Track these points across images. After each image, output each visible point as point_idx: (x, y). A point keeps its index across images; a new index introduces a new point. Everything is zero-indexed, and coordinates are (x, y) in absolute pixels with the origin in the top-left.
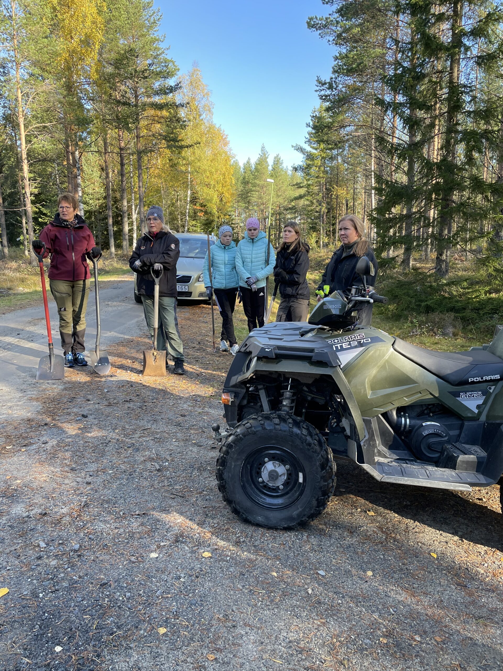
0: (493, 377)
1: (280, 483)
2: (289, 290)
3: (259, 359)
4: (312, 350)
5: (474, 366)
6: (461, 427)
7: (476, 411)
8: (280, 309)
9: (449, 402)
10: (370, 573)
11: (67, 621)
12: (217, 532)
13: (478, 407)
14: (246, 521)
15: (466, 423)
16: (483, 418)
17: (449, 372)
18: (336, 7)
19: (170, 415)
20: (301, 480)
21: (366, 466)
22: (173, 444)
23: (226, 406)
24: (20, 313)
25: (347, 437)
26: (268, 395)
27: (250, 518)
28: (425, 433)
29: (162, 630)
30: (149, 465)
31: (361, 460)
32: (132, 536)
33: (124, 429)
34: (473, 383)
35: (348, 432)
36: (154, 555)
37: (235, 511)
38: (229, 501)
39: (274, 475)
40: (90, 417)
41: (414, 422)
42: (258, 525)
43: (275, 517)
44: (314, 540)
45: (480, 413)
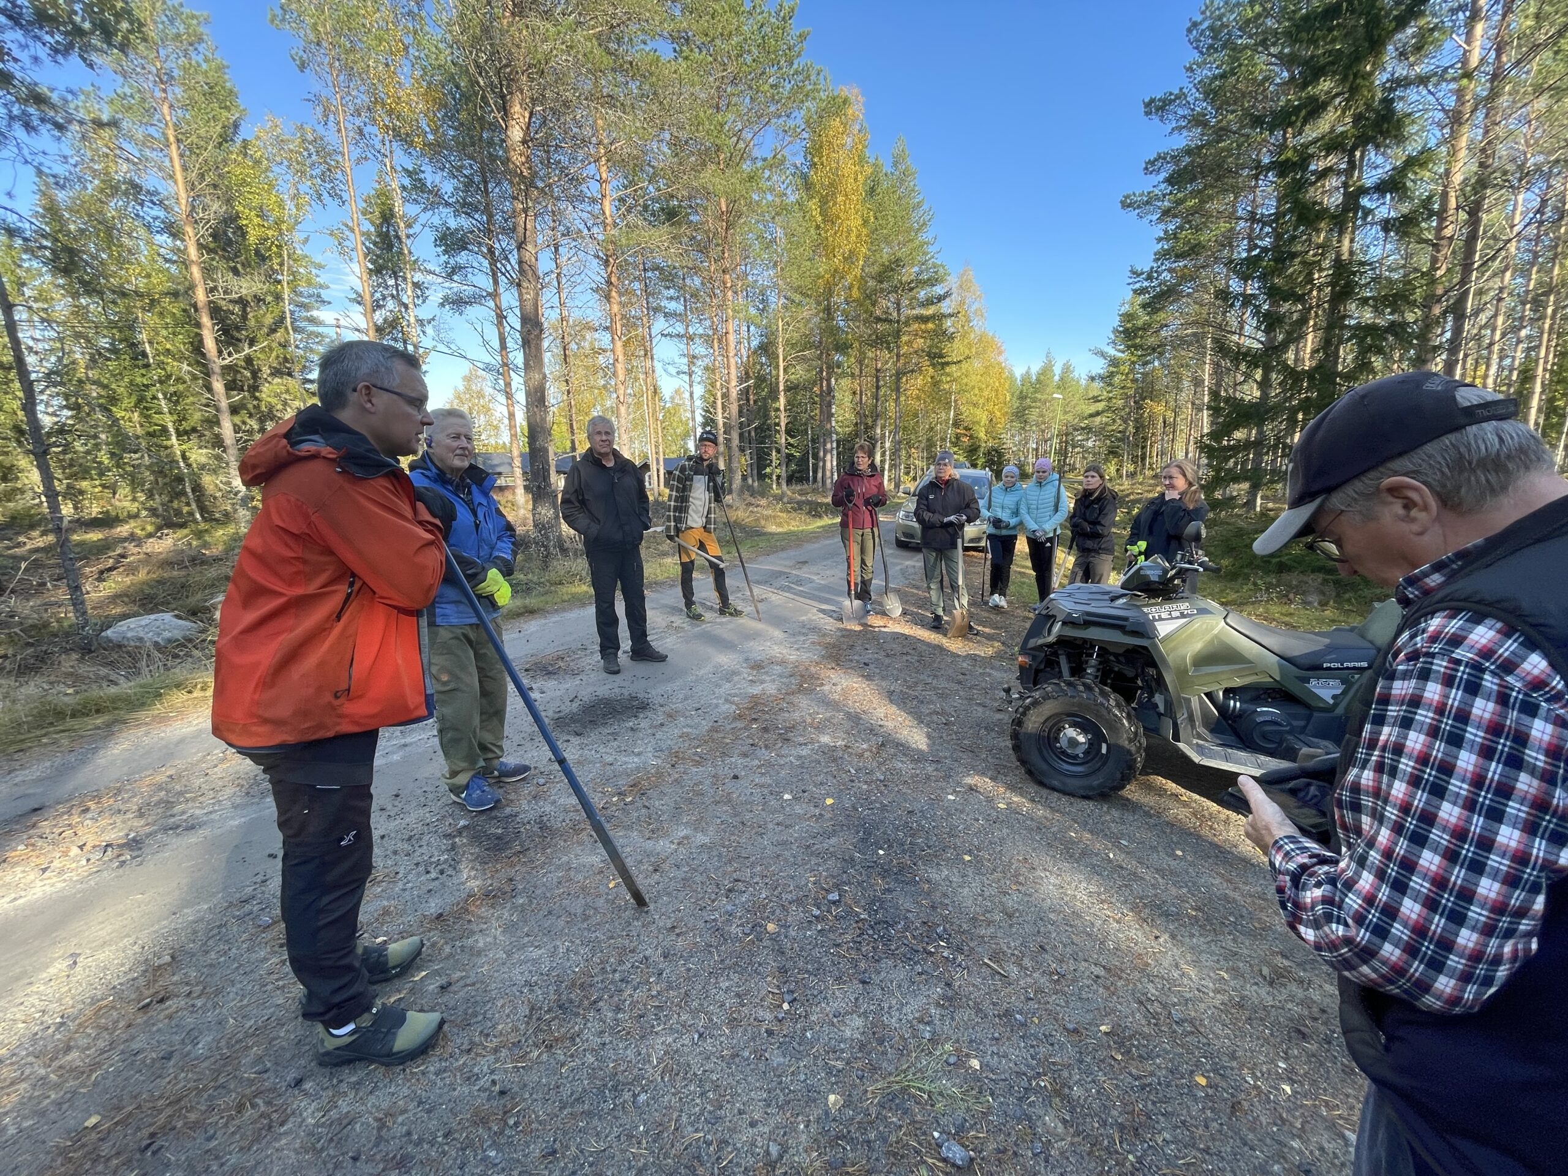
0: (1357, 665)
1: (1080, 751)
2: (1089, 544)
3: (1064, 623)
4: (1126, 619)
5: (1330, 649)
6: (1309, 718)
7: (1331, 702)
8: (1075, 565)
9: (1294, 688)
10: (1179, 853)
11: (884, 833)
12: (1012, 787)
13: (1334, 697)
14: (1041, 784)
15: (1316, 714)
16: (1340, 710)
17: (1296, 653)
18: (1163, 175)
19: (950, 672)
20: (1104, 751)
21: (1181, 745)
22: (957, 701)
23: (1022, 668)
24: (783, 554)
25: (1160, 715)
26: (1069, 662)
27: (1045, 781)
28: (1260, 719)
29: (967, 858)
30: (935, 718)
31: (1177, 738)
32: (928, 777)
33: (905, 681)
34: (1329, 669)
35: (1161, 709)
36: (951, 797)
37: (1030, 772)
38: (1023, 762)
39: (1073, 742)
40: (872, 666)
41: (1245, 706)
42: (1054, 789)
43: (1073, 783)
44: (1116, 813)
45: (1336, 705)
